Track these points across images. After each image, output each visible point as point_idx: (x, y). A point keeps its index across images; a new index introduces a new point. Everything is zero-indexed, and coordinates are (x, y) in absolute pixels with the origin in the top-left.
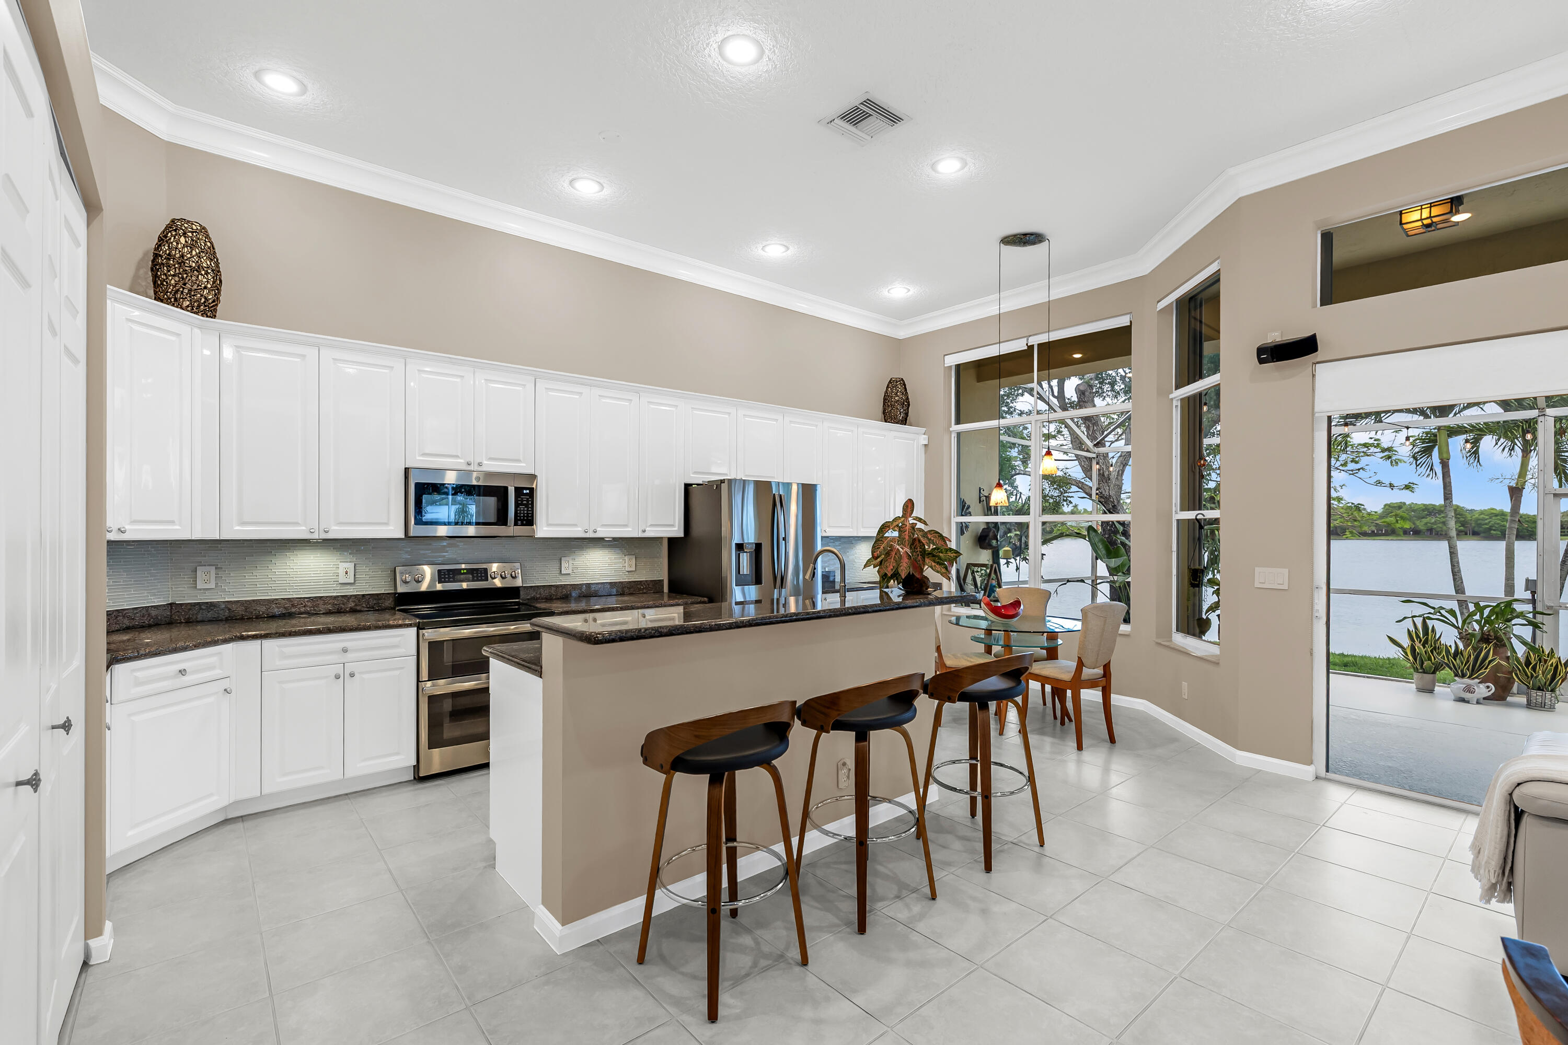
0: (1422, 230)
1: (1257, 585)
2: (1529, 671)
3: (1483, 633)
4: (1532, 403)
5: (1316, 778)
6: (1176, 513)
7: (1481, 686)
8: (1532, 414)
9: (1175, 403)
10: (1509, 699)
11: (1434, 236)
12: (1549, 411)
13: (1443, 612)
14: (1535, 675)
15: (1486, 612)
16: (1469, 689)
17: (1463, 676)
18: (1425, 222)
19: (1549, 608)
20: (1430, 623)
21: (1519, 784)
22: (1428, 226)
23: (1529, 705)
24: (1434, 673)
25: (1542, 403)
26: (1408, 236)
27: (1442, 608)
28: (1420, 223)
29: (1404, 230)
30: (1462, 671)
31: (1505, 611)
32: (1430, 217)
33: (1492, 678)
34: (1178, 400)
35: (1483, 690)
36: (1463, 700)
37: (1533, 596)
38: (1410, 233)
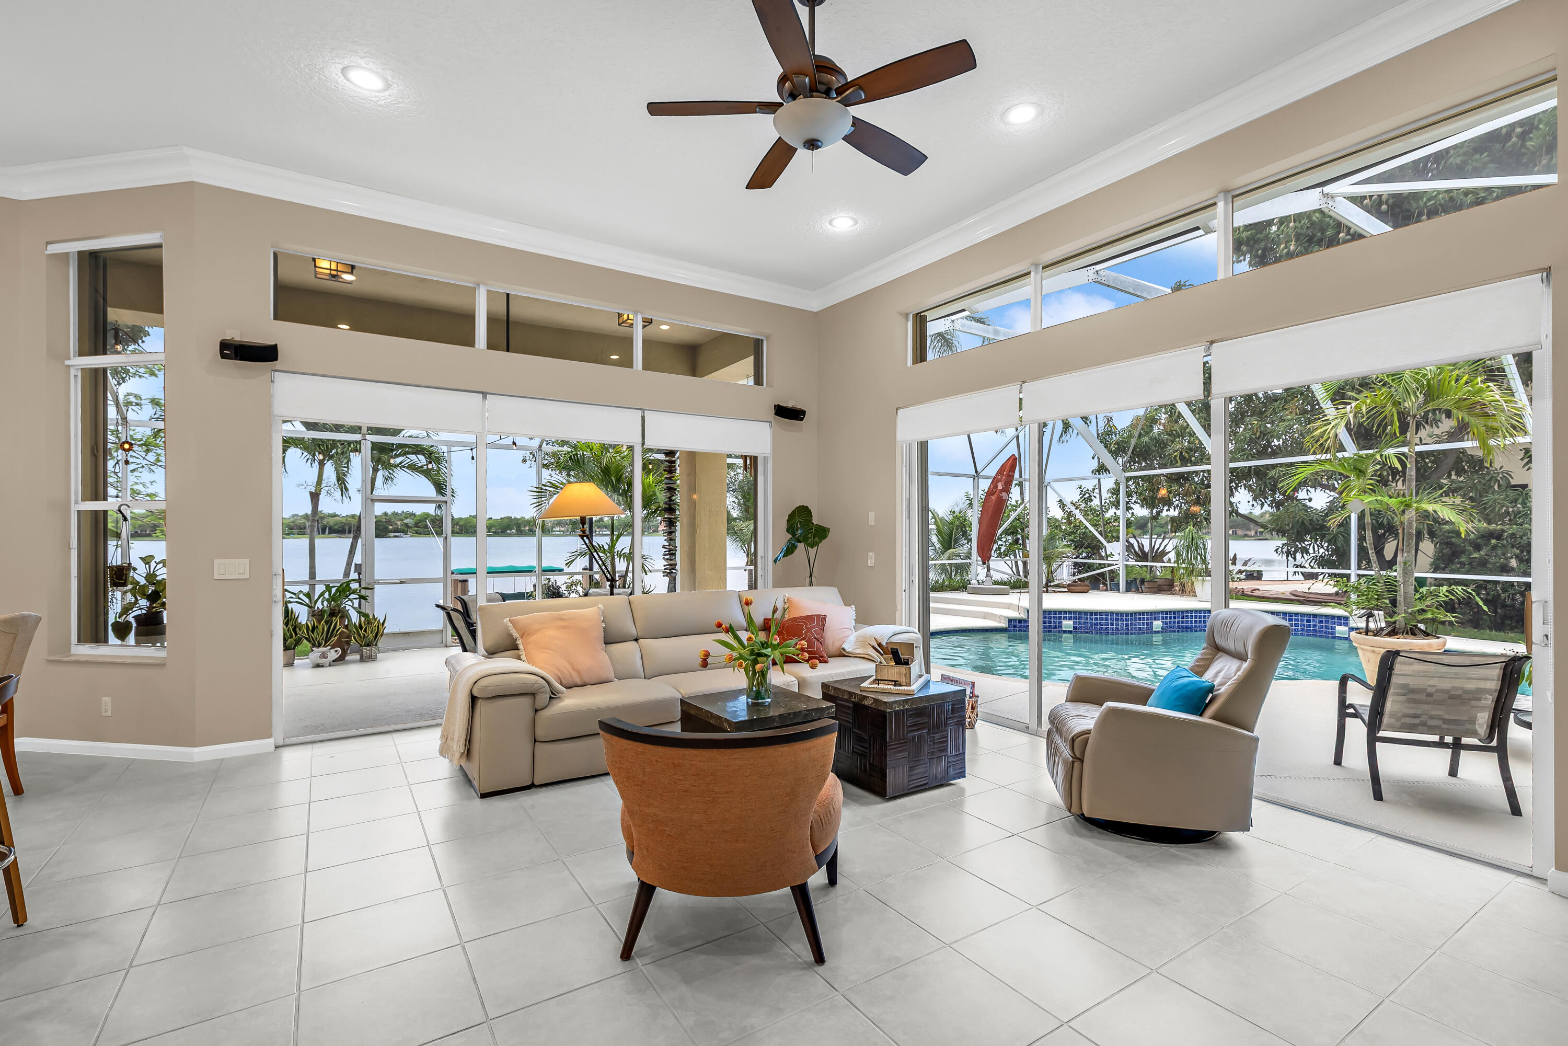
0: (327, 277)
1: (216, 576)
2: (362, 632)
3: (331, 609)
4: (356, 429)
5: (276, 747)
6: (76, 503)
7: (333, 651)
8: (356, 437)
9: (73, 372)
10: (347, 658)
11: (333, 285)
12: (368, 437)
13: (301, 596)
14: (366, 635)
15: (334, 590)
16: (324, 656)
17: (319, 646)
18: (333, 272)
19: (369, 584)
20: (290, 606)
21: (475, 682)
22: (334, 276)
23: (362, 660)
24: (294, 648)
25: (364, 430)
26: (316, 277)
27: (301, 592)
28: (328, 272)
29: (316, 271)
30: (318, 642)
31: (344, 590)
32: (337, 270)
33: (338, 644)
34: (77, 369)
35: (333, 654)
36: (318, 666)
37: (359, 577)
38: (318, 276)
